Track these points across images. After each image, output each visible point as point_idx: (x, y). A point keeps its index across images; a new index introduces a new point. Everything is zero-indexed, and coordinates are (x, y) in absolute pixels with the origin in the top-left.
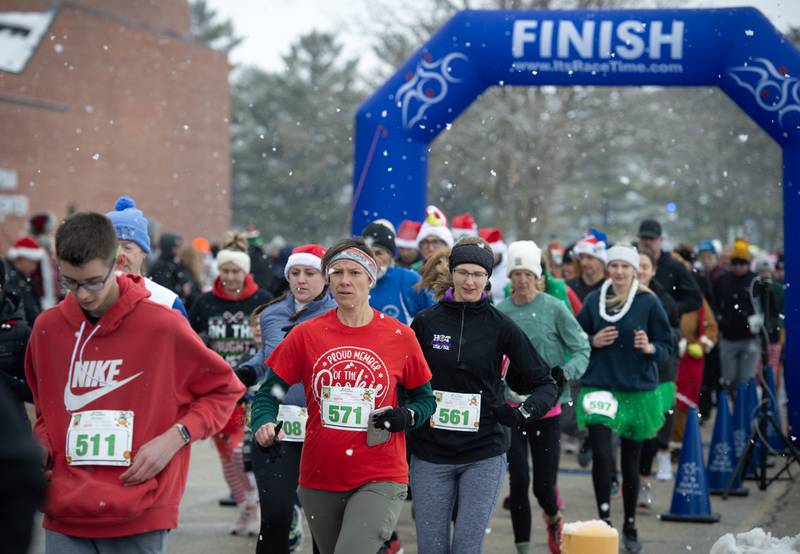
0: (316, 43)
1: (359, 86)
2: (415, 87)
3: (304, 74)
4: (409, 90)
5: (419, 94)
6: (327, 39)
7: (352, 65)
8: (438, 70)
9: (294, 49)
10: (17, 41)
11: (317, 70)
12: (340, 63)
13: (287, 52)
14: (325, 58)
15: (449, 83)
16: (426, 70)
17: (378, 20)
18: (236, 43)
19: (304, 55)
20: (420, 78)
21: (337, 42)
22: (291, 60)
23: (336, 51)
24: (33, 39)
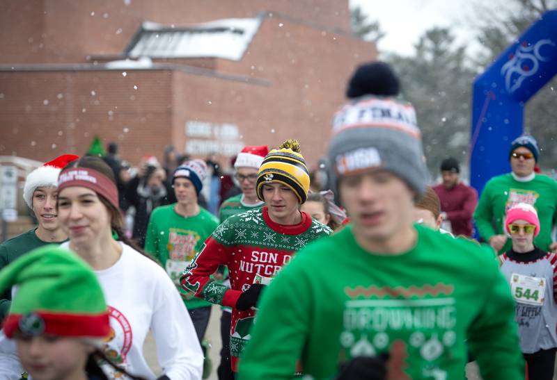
0: (437, 35)
1: (467, 64)
2: (515, 65)
3: (429, 57)
4: (510, 67)
5: (518, 69)
6: (444, 33)
7: (461, 51)
8: (532, 52)
9: (422, 40)
11: (438, 53)
12: (453, 48)
14: (443, 45)
15: (539, 61)
16: (522, 52)
17: (481, 17)
18: (381, 36)
19: (429, 44)
20: (519, 58)
21: (452, 33)
22: (420, 48)
23: (450, 40)
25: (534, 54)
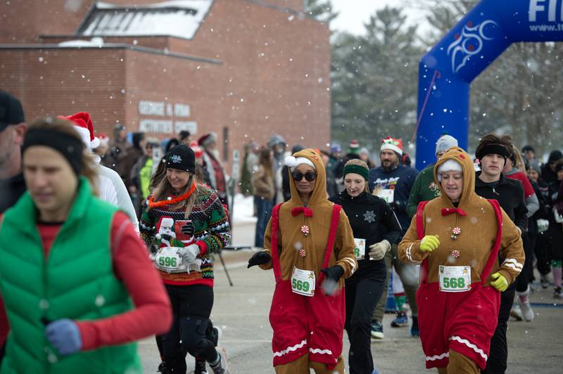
0: (387, 15)
1: (417, 44)
2: (460, 44)
3: (380, 37)
4: (456, 46)
5: (464, 49)
6: (395, 12)
7: (412, 30)
8: (477, 32)
9: (373, 20)
10: (189, 17)
11: (389, 33)
12: (404, 28)
13: (368, 22)
14: (394, 25)
16: (467, 32)
18: (334, 16)
19: (379, 24)
20: (464, 38)
21: (402, 14)
22: (371, 27)
23: (402, 20)
24: (199, 17)
25: (478, 33)
